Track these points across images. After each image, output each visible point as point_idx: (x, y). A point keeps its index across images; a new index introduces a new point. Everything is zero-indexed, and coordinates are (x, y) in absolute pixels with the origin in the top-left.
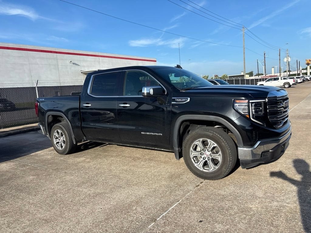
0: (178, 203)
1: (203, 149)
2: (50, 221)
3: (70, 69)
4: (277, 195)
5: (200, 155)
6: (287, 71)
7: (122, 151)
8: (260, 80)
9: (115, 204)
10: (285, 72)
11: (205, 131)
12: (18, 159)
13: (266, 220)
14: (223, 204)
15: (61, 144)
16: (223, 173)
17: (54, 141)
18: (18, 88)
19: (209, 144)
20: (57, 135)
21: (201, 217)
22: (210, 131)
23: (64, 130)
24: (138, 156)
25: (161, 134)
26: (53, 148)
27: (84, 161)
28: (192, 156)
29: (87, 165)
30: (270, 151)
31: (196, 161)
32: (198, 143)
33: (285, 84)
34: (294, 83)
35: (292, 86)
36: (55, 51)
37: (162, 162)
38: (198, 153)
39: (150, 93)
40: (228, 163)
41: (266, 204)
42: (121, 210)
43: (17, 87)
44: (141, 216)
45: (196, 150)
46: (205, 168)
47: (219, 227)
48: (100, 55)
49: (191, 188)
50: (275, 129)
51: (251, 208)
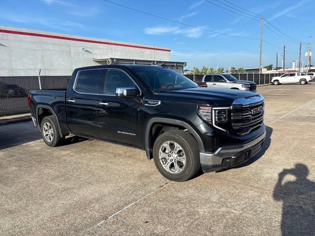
0: (135, 202)
1: (171, 152)
2: (14, 213)
3: (83, 56)
4: (230, 201)
5: (167, 157)
6: (307, 66)
7: (108, 147)
8: (276, 75)
9: (78, 199)
10: (306, 66)
11: (172, 134)
12: (9, 149)
13: (206, 225)
14: (175, 207)
15: (50, 136)
16: (186, 176)
17: (44, 133)
18: (21, 77)
19: (175, 147)
20: (46, 128)
21: (149, 218)
22: (176, 135)
23: (52, 123)
24: (120, 152)
25: (135, 135)
26: (42, 140)
27: (68, 154)
28: (160, 157)
29: (69, 159)
30: (232, 157)
31: (164, 163)
32: (166, 145)
33: (301, 80)
34: (311, 79)
35: (308, 83)
36: (68, 37)
37: (140, 160)
38: (166, 154)
39: (123, 94)
40: (191, 167)
41: (215, 209)
42: (80, 206)
43: (19, 76)
44: (96, 213)
45: (165, 152)
46: (172, 170)
47: (160, 229)
48: (112, 43)
49: (154, 188)
50: (238, 136)
51: (198, 212)
